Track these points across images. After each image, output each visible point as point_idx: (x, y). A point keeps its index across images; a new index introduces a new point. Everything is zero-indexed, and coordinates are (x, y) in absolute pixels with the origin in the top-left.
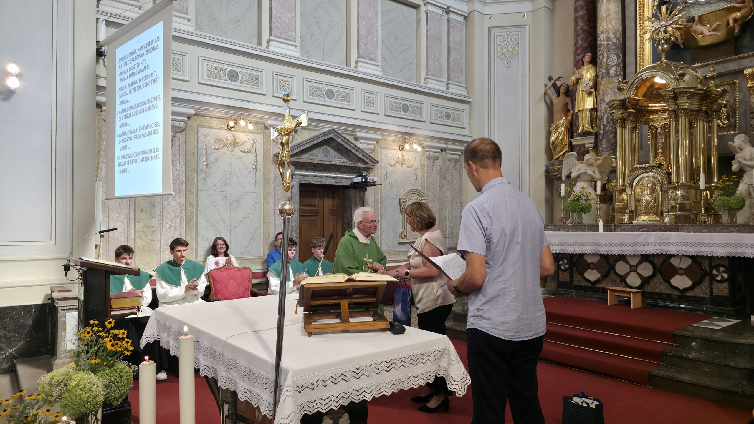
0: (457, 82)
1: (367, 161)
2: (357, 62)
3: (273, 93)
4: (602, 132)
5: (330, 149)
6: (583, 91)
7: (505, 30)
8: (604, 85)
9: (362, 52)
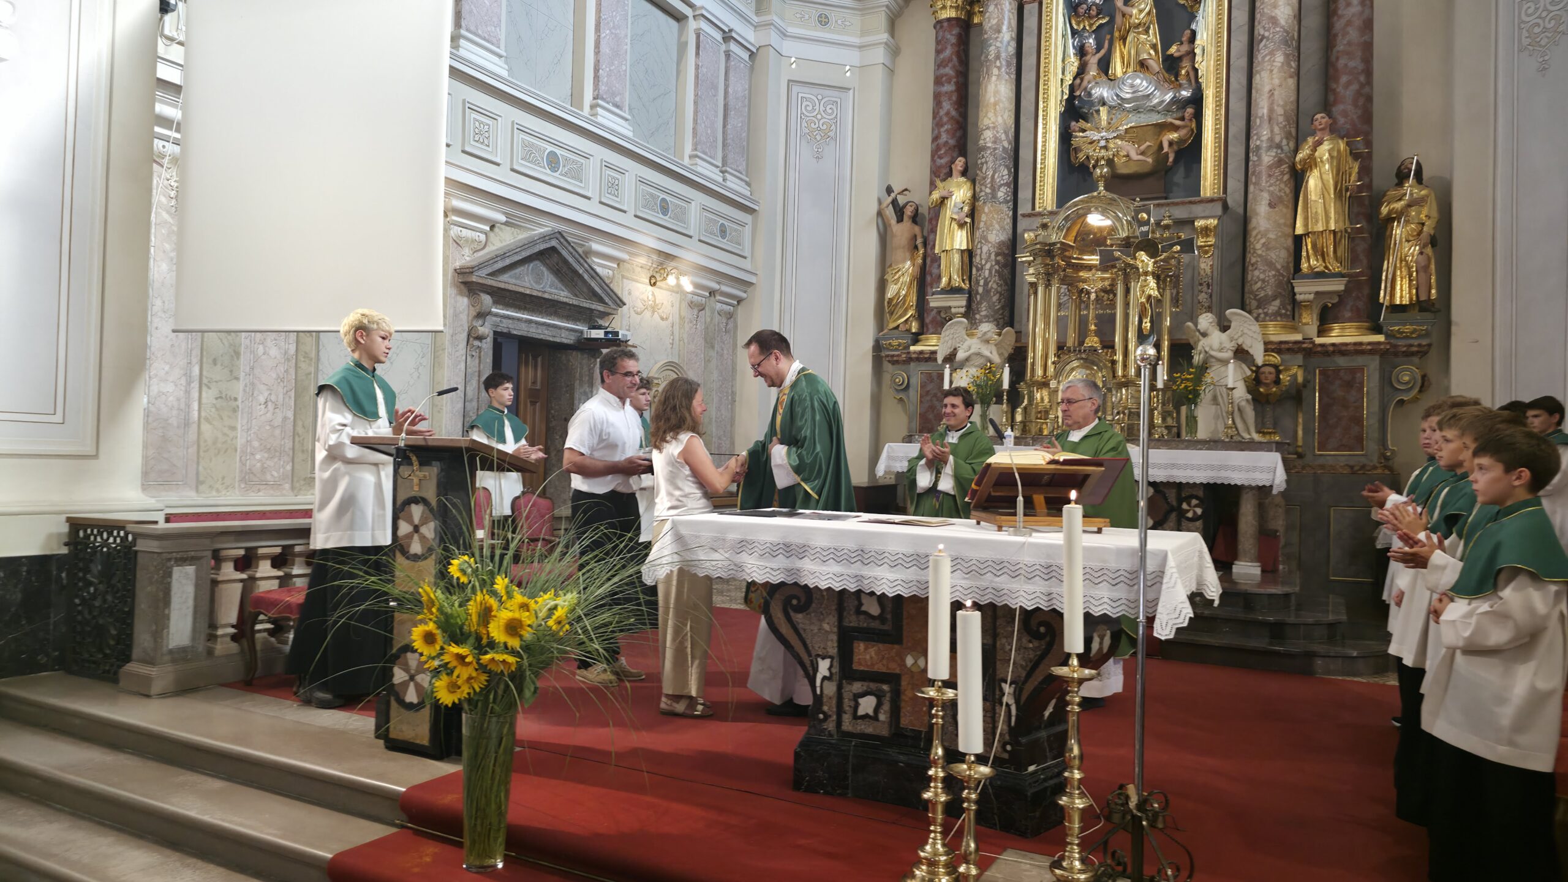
0: (736, 171)
1: (607, 300)
2: (592, 107)
3: (463, 145)
4: (980, 290)
5: (544, 269)
6: (952, 219)
7: (816, 91)
8: (987, 215)
9: (603, 88)
